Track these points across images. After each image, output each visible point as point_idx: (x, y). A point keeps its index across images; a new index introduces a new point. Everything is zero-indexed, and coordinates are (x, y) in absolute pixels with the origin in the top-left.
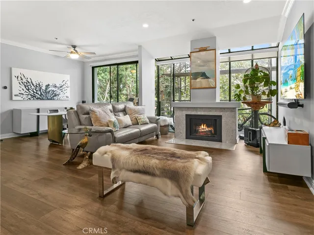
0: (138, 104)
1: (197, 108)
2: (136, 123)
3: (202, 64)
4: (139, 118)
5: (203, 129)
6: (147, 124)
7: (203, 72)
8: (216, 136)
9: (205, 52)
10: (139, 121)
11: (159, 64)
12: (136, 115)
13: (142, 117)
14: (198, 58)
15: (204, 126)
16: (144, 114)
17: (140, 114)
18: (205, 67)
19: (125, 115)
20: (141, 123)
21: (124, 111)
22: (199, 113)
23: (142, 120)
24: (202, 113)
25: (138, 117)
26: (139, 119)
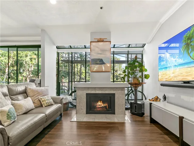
0: (40, 84)
1: (96, 88)
2: (40, 105)
3: (100, 52)
4: (43, 99)
5: (100, 105)
6: (52, 105)
7: (101, 58)
8: (110, 109)
9: (102, 43)
10: (42, 103)
11: (60, 51)
12: (39, 97)
13: (47, 98)
14: (97, 47)
15: (100, 102)
16: (48, 95)
17: (44, 96)
18: (102, 55)
19: (25, 98)
20: (46, 105)
21: (25, 93)
22: (97, 92)
23: (47, 101)
24: (100, 92)
25: (41, 99)
26: (43, 101)
